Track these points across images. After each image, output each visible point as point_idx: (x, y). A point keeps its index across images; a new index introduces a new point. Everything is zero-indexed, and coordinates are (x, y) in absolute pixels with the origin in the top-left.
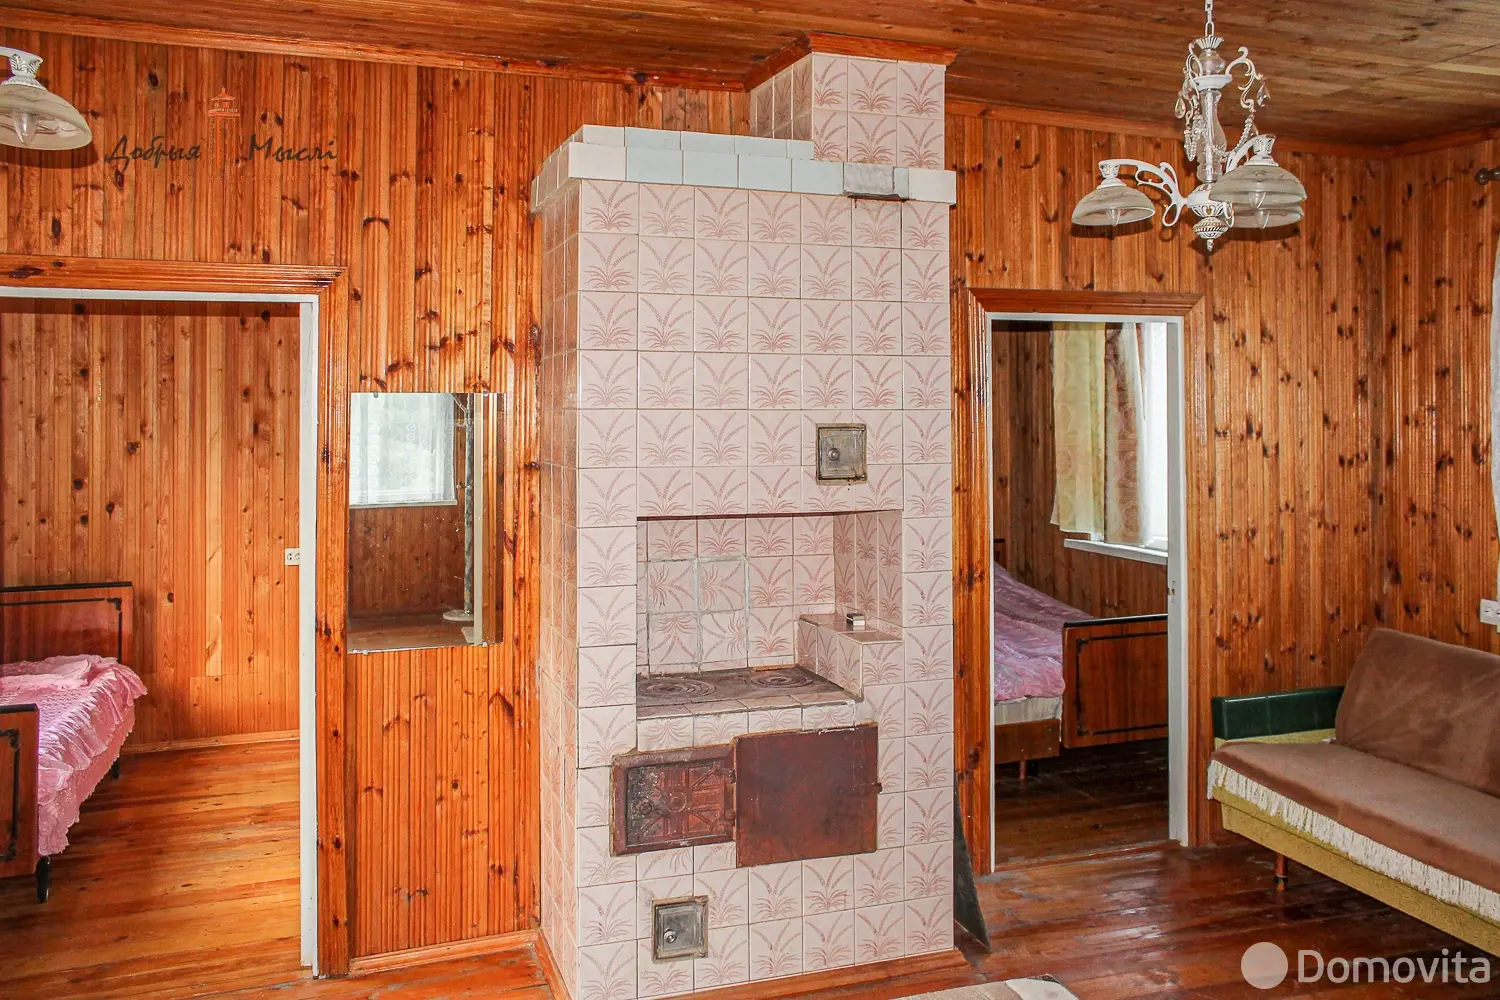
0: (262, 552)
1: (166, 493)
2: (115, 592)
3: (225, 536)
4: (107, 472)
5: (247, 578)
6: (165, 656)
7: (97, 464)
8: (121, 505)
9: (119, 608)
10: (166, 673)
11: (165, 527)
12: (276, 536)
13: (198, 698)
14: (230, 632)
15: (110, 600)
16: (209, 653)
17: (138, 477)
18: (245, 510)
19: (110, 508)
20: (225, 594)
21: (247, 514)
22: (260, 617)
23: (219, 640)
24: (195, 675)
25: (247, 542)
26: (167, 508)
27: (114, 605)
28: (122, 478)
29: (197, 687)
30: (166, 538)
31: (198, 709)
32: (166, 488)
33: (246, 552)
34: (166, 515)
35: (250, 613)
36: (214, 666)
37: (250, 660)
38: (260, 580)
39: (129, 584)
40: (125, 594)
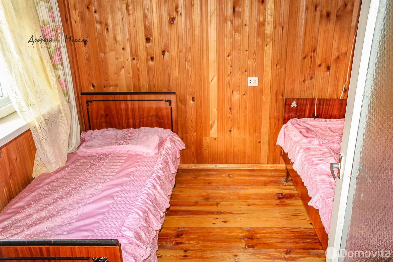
0: (236, 78)
1: (189, 46)
2: (168, 97)
3: (219, 69)
4: (161, 33)
5: (229, 91)
6: (192, 126)
7: (156, 30)
8: (168, 52)
9: (170, 105)
10: (193, 135)
11: (190, 63)
12: (243, 70)
13: (207, 146)
14: (220, 117)
15: (166, 101)
16: (211, 127)
17: (176, 36)
18: (228, 56)
19: (163, 53)
20: (219, 100)
21: (229, 58)
22: (235, 110)
23: (216, 121)
24: (206, 136)
25: (229, 73)
26: (190, 54)
27: (168, 103)
28: (168, 37)
29: (206, 141)
30: (190, 69)
31: (207, 151)
32: (189, 43)
33: (229, 78)
34: (190, 57)
35: (231, 109)
36: (213, 133)
37: (230, 131)
38: (235, 93)
39: (174, 93)
40: (173, 98)
